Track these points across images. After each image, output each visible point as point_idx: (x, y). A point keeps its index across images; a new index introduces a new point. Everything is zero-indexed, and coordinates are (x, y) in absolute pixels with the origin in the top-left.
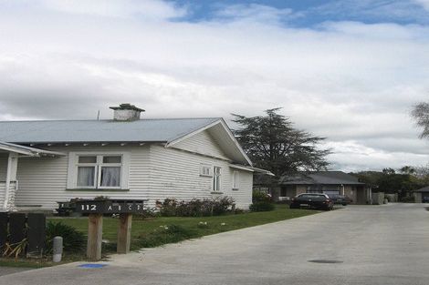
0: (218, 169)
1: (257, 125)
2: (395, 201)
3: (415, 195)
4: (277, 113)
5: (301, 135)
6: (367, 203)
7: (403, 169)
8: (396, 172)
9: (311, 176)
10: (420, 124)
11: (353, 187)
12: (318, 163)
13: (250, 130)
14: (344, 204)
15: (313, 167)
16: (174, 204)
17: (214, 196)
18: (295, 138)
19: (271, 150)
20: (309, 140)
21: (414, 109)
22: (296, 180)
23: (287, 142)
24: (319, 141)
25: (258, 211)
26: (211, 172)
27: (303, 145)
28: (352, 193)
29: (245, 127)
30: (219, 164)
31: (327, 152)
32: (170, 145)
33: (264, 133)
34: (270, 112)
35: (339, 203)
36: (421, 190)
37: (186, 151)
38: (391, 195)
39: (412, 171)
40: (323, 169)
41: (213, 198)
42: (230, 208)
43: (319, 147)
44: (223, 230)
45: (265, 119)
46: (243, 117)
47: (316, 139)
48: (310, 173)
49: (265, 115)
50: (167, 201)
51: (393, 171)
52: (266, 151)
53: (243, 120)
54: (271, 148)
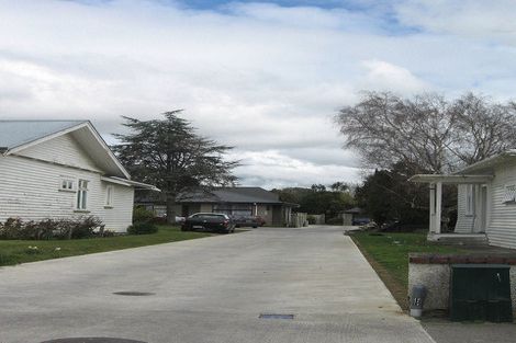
0: (86, 182)
1: (153, 130)
2: (322, 224)
3: (344, 216)
4: (178, 116)
5: (205, 143)
6: (285, 226)
7: (334, 186)
8: (328, 189)
9: (215, 192)
10: (344, 131)
11: (268, 206)
12: (225, 178)
13: (145, 136)
14: (255, 227)
15: (217, 182)
16: (19, 225)
17: (77, 216)
18: (197, 146)
19: (168, 161)
20: (214, 149)
21: (337, 113)
22: (197, 197)
23: (188, 151)
24: (226, 151)
25: (137, 233)
26: (75, 187)
27: (206, 155)
28: (266, 213)
29: (137, 132)
30: (85, 176)
31: (235, 164)
32: (11, 152)
33: (160, 140)
34: (169, 114)
35: (247, 225)
36: (353, 210)
37: (39, 161)
38: (317, 217)
39: (345, 187)
40: (230, 185)
41: (75, 218)
42: (97, 230)
43: (226, 157)
44: (56, 256)
45: (163, 124)
46: (136, 121)
47: (222, 148)
48: (214, 188)
49: (164, 118)
50: (10, 221)
51: (323, 187)
52: (161, 162)
53: (136, 124)
54: (169, 157)
